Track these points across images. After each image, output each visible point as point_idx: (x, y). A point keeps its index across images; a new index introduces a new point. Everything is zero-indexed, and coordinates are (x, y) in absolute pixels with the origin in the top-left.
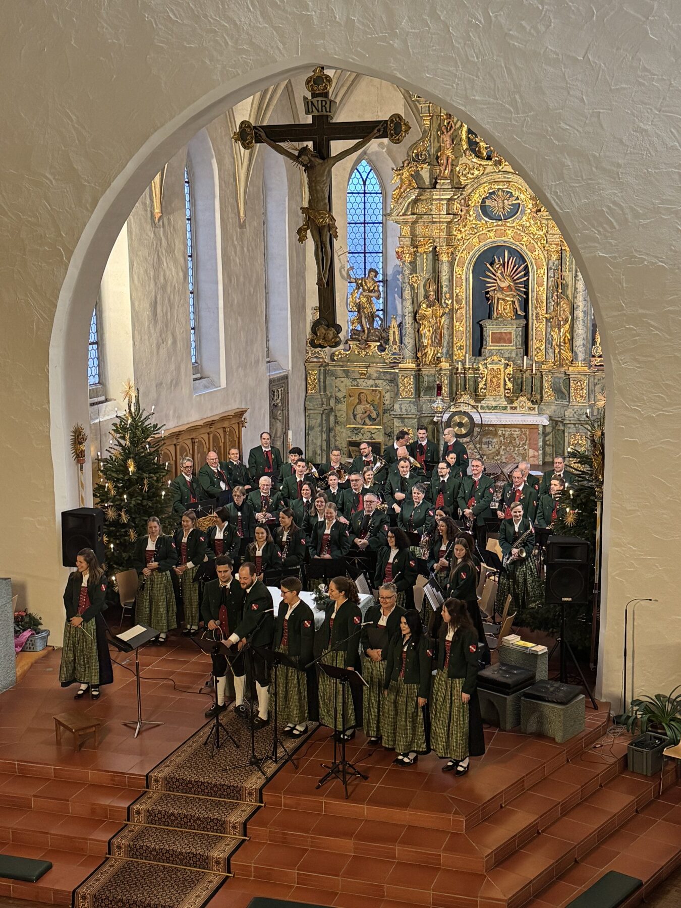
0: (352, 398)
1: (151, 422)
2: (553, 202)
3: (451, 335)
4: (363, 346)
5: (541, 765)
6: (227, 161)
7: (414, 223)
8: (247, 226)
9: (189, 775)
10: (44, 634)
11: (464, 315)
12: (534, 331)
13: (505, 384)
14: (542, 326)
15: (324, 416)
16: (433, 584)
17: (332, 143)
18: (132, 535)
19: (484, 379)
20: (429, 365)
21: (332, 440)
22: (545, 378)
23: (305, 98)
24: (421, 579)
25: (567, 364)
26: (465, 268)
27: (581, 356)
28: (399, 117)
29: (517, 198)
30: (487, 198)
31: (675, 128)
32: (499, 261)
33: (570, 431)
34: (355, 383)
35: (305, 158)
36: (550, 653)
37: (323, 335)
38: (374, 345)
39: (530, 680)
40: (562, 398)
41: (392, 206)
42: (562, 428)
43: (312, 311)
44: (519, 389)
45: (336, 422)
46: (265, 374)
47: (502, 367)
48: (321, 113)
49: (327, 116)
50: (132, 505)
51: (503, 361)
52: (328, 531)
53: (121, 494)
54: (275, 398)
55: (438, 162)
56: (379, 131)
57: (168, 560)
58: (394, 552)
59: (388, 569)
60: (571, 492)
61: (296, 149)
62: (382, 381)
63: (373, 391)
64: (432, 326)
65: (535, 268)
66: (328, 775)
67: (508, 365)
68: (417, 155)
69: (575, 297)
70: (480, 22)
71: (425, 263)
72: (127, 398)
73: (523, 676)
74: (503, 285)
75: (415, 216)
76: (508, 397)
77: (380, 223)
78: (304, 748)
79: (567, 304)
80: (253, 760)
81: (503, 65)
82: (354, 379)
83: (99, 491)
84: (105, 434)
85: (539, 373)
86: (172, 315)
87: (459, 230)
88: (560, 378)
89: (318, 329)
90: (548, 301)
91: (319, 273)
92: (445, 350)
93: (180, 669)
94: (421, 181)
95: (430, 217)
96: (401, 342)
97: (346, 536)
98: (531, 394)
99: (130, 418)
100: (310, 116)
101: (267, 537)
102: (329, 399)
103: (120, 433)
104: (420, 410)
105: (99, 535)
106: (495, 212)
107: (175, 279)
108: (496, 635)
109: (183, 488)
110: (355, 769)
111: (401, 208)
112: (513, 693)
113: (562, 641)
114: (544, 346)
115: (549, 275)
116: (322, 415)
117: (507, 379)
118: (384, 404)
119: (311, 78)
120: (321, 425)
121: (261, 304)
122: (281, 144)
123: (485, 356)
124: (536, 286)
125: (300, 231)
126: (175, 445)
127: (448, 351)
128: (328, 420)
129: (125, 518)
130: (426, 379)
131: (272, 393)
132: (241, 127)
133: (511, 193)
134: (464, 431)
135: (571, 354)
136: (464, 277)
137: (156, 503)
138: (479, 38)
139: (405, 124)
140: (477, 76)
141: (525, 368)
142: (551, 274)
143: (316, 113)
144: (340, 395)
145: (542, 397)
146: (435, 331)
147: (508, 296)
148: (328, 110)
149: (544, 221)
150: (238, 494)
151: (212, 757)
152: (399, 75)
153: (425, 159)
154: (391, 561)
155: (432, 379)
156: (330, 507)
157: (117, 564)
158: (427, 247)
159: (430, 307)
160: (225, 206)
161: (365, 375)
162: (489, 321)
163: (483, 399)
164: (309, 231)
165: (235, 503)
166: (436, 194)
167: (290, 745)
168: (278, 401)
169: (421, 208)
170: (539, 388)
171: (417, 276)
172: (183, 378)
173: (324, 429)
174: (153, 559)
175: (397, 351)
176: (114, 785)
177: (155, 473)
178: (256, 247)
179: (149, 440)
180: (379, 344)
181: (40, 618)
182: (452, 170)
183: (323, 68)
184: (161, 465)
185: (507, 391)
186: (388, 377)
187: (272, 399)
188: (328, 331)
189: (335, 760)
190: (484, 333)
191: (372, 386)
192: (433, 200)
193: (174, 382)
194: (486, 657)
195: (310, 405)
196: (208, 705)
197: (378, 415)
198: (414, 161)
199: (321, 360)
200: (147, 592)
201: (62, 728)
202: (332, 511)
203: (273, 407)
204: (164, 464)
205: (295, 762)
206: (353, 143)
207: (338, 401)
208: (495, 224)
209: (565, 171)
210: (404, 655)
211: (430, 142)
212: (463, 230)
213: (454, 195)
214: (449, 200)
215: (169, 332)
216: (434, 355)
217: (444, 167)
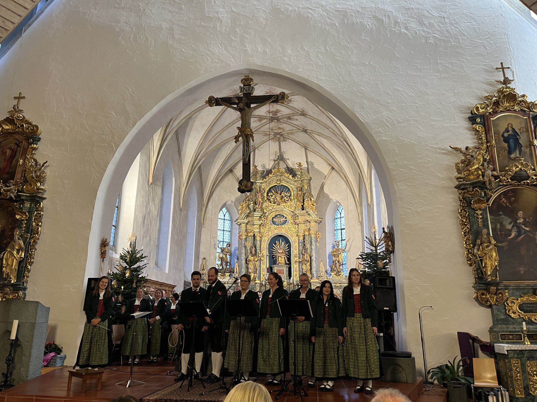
6: (178, 181)
7: (247, 224)
8: (182, 211)
11: (265, 262)
12: (294, 268)
14: (297, 265)
20: (252, 281)
23: (240, 86)
26: (265, 244)
27: (315, 276)
28: (283, 93)
29: (286, 218)
30: (274, 217)
31: (411, 88)
32: (278, 243)
41: (239, 216)
46: (183, 277)
48: (247, 92)
49: (251, 93)
64: (253, 265)
65: (294, 244)
70: (323, 51)
71: (251, 239)
74: (280, 251)
77: (229, 231)
79: (308, 255)
92: (258, 276)
94: (250, 208)
95: (253, 222)
100: (242, 94)
106: (277, 223)
111: (242, 217)
115: (299, 245)
119: (244, 79)
124: (294, 251)
125: (236, 138)
129: (121, 299)
132: (209, 98)
133: (283, 216)
136: (265, 247)
138: (323, 57)
139: (286, 96)
143: (245, 92)
146: (254, 267)
147: (282, 256)
148: (251, 90)
149: (297, 225)
153: (251, 201)
155: (253, 287)
158: (251, 234)
159: (252, 257)
162: (274, 265)
164: (240, 137)
166: (255, 214)
169: (249, 219)
171: (248, 243)
175: (237, 276)
192: (254, 216)
208: (278, 227)
210: (326, 309)
212: (265, 229)
214: (260, 217)
215: (148, 235)
216: (254, 277)
217: (258, 205)
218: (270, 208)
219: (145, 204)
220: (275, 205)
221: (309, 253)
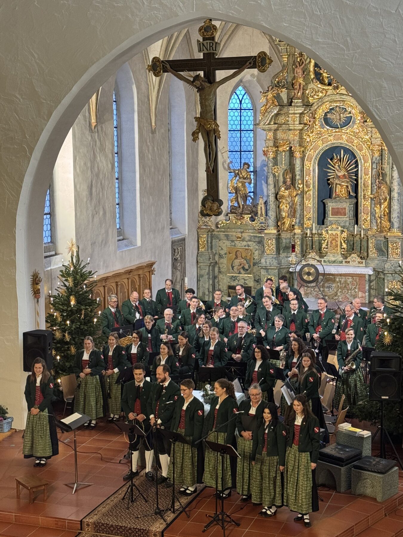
0: (231, 255)
1: (86, 270)
2: (374, 113)
3: (302, 210)
4: (239, 218)
5: (367, 518)
6: (143, 87)
7: (276, 130)
8: (157, 132)
9: (111, 521)
10: (9, 420)
11: (312, 195)
12: (362, 207)
13: (341, 245)
14: (368, 203)
15: (211, 267)
16: (288, 386)
17: (217, 72)
18: (73, 350)
19: (326, 241)
20: (287, 231)
21: (217, 284)
22: (370, 241)
23: (198, 41)
24: (279, 383)
25: (386, 231)
26: (312, 162)
27: (396, 225)
28: (264, 54)
29: (350, 113)
30: (328, 112)
32: (337, 157)
33: (389, 279)
34: (233, 244)
35: (198, 83)
36: (373, 437)
37: (209, 207)
38: (247, 217)
39: (358, 456)
40: (382, 255)
41: (260, 118)
42: (382, 276)
43: (203, 193)
44: (351, 249)
45: (220, 272)
46: (168, 237)
47: (339, 233)
48: (209, 52)
49: (214, 53)
50: (73, 329)
51: (340, 228)
52: (212, 348)
53: (65, 321)
54: (176, 254)
55: (293, 87)
56: (250, 63)
57: (98, 368)
58: (259, 363)
59: (255, 375)
60: (388, 320)
61: (191, 77)
62: (253, 242)
63: (246, 249)
64: (289, 204)
65: (363, 162)
66: (211, 522)
67: (343, 231)
68: (278, 82)
69: (392, 183)
71: (284, 159)
72: (71, 253)
73: (353, 453)
74: (340, 174)
75: (276, 126)
76: (344, 254)
77: (251, 130)
78: (194, 503)
79: (386, 188)
80: (157, 511)
81: (338, 17)
82: (233, 241)
83: (50, 319)
84: (55, 278)
85: (366, 237)
86: (103, 194)
87: (308, 135)
88: (381, 241)
89: (206, 203)
90: (372, 186)
91: (207, 163)
92: (298, 221)
93: (106, 446)
94: (281, 101)
95: (287, 126)
96: (267, 215)
97: (225, 352)
98: (360, 252)
99: (72, 266)
100: (202, 54)
101: (168, 352)
102: (214, 255)
103: (65, 277)
104: (280, 263)
105: (50, 349)
106: (334, 122)
107: (105, 169)
108: (334, 424)
109: (109, 317)
110: (230, 518)
111: (267, 119)
112: (346, 465)
113: (382, 429)
114: (369, 218)
115: (373, 167)
116: (209, 266)
117: (342, 241)
118: (254, 259)
119: (202, 27)
120: (208, 274)
121: (166, 187)
122: (181, 73)
123: (327, 225)
124: (363, 175)
125: (194, 134)
126: (104, 286)
127: (300, 221)
128: (213, 270)
129: (68, 338)
130: (284, 241)
131: (174, 251)
132: (153, 61)
133: (345, 109)
134: (311, 278)
135: (389, 224)
136: (311, 169)
137: (90, 327)
139: (269, 59)
140: (320, 25)
141: (355, 233)
142: (375, 166)
143: (206, 51)
144: (222, 252)
145: (368, 254)
146: (291, 207)
147: (343, 182)
148: (214, 49)
149: (369, 129)
150: (148, 321)
151: (128, 508)
152: (265, 25)
153: (284, 85)
154: (256, 369)
155: (288, 241)
156: (214, 330)
157: (62, 370)
158: (285, 147)
159: (287, 190)
160: (142, 118)
161: (240, 238)
162: (330, 200)
163: (326, 256)
164: (200, 134)
165: (146, 328)
166: (291, 110)
167: (184, 500)
168: (178, 256)
169: (281, 120)
170: (366, 248)
171: (278, 168)
172: (110, 238)
173: (211, 277)
174: (87, 366)
175: (264, 221)
176: (57, 527)
177: (89, 306)
178: (163, 147)
179: (86, 282)
180: (250, 216)
181: (7, 409)
182: (303, 93)
183: (211, 20)
184: (94, 300)
185: (342, 250)
186: (257, 240)
187: (173, 254)
188: (213, 205)
189: (216, 512)
190: (326, 208)
191: (245, 246)
192: (290, 114)
193: (104, 242)
194: (326, 439)
195: (201, 259)
196: (125, 471)
197: (249, 267)
198: (276, 86)
199: (209, 228)
200: (82, 390)
201: (21, 486)
202: (215, 333)
203: (174, 260)
204: (96, 300)
205: (188, 513)
206: (232, 72)
207: (221, 256)
208: (334, 131)
209: (383, 91)
210: (266, 436)
211: (288, 73)
212: (311, 135)
213: (305, 110)
214: (301, 114)
215: (101, 207)
216: (290, 224)
217: (297, 91)
218: (321, 94)
219: (89, 165)
220: (330, 88)
221: (388, 182)
